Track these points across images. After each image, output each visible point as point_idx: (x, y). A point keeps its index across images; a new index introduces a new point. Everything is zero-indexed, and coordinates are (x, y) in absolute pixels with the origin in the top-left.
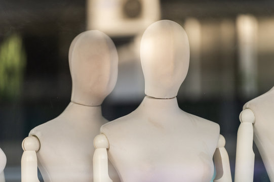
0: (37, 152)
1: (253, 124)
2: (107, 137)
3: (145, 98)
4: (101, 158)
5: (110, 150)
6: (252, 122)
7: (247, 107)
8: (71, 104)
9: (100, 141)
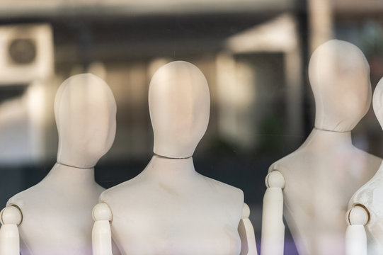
0: (19, 225)
1: (283, 189)
2: (109, 207)
3: (154, 157)
4: (102, 234)
5: (113, 223)
6: (282, 186)
7: (275, 168)
8: (56, 166)
9: (101, 212)
